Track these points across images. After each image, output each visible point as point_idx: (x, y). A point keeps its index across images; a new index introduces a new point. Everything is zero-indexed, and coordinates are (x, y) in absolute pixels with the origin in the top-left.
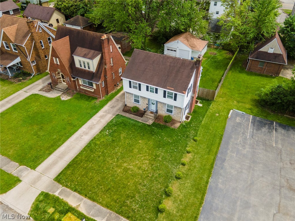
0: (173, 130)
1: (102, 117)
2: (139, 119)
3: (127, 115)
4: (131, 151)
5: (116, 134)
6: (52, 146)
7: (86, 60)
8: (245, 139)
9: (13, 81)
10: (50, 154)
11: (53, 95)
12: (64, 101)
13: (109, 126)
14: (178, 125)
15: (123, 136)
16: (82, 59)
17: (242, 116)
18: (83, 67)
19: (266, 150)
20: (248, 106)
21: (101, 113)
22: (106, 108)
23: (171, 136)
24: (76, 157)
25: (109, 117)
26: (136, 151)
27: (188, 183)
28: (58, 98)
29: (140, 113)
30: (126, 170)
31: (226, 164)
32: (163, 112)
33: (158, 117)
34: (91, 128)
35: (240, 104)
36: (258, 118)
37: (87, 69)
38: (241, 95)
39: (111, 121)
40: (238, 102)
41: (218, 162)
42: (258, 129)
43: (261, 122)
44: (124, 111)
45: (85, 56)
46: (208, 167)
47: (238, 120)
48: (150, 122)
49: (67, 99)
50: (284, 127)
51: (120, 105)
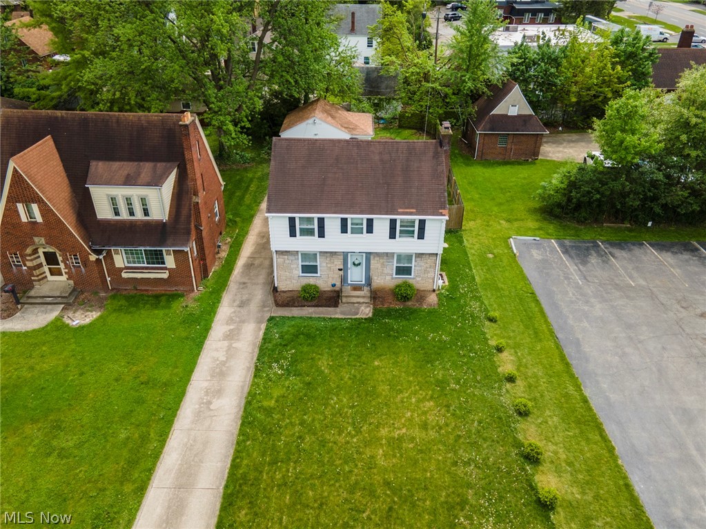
0: (431, 312)
1: (230, 336)
2: (336, 313)
3: (296, 312)
4: (373, 393)
6: (132, 463)
7: (135, 192)
10: (141, 490)
13: (267, 353)
14: (433, 299)
16: (120, 192)
18: (124, 215)
19: (628, 297)
21: (219, 328)
22: (225, 310)
23: (438, 328)
24: (234, 466)
25: (251, 335)
26: (384, 389)
27: (552, 418)
29: (333, 298)
30: (395, 444)
31: (586, 348)
32: (386, 278)
34: (220, 373)
36: (567, 242)
37: (139, 215)
38: (504, 207)
39: (265, 339)
40: (508, 221)
41: (569, 351)
42: (584, 263)
43: (577, 248)
44: (280, 304)
45: (129, 181)
46: (559, 367)
47: (536, 254)
48: (366, 312)
49: (88, 321)
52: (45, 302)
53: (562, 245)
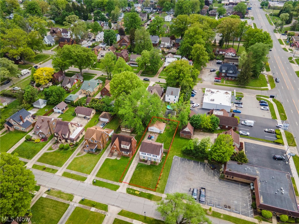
0: (157, 166)
2: (146, 164)
3: (142, 162)
4: (146, 174)
5: (140, 170)
7: (126, 146)
8: (178, 166)
9: (95, 154)
11: (113, 158)
12: (118, 160)
14: (158, 164)
15: (142, 170)
16: (124, 146)
17: (177, 158)
18: (124, 148)
19: (183, 169)
20: (179, 154)
21: (133, 163)
22: (134, 161)
23: (156, 168)
25: (136, 164)
27: (162, 181)
28: (116, 159)
29: (146, 161)
32: (153, 160)
33: (151, 162)
34: (132, 169)
35: (177, 153)
36: (182, 158)
37: (126, 148)
38: (178, 149)
39: (137, 166)
40: (177, 152)
42: (182, 162)
43: (182, 159)
44: (140, 161)
47: (176, 159)
48: (149, 164)
49: (119, 159)
50: (189, 160)
51: (138, 159)
52: (115, 156)
53: (181, 158)
